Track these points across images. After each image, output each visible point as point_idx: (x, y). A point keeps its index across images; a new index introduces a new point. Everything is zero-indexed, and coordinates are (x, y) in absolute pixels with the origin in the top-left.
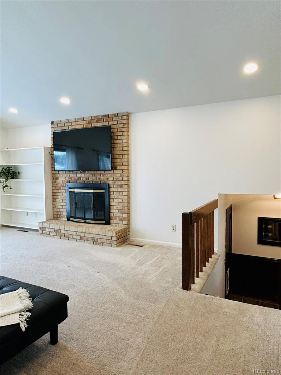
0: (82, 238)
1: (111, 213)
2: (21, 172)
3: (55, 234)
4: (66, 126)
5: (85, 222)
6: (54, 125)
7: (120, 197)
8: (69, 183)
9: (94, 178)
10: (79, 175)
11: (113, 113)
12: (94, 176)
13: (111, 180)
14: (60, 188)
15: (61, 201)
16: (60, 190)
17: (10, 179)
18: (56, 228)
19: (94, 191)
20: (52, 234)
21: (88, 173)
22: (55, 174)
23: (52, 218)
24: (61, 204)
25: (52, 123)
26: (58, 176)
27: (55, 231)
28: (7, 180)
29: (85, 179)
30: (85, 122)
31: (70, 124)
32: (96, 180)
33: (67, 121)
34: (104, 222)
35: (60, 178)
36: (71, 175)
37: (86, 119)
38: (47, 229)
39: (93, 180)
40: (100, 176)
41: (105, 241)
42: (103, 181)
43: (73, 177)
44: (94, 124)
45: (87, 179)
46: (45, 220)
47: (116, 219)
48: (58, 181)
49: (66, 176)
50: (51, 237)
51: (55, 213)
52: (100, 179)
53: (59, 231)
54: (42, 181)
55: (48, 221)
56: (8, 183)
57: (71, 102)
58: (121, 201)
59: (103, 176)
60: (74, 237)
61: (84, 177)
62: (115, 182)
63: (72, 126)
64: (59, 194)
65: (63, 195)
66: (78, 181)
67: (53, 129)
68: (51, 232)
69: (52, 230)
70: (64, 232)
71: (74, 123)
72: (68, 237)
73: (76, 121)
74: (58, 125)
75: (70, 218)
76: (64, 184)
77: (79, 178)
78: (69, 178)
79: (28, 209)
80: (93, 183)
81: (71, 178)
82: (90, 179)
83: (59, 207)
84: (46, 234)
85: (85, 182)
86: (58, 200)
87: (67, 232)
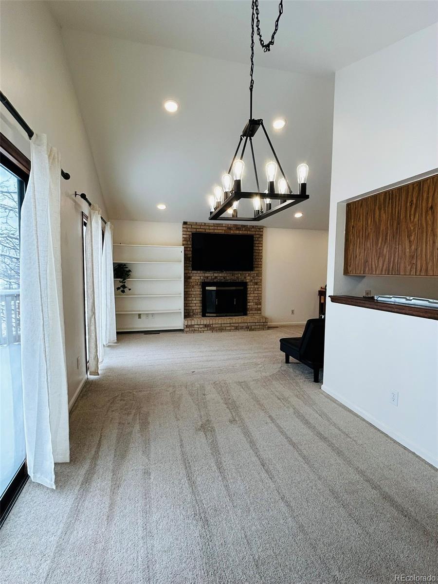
0: (236, 328)
1: (247, 306)
3: (206, 329)
4: (202, 229)
6: (187, 225)
7: (255, 292)
9: (233, 277)
10: (216, 275)
11: (252, 225)
13: (248, 279)
14: (193, 287)
15: (194, 299)
16: (193, 289)
18: (205, 323)
22: (188, 273)
24: (195, 302)
25: (185, 223)
26: (191, 275)
27: (206, 326)
30: (225, 228)
31: (208, 228)
34: (242, 314)
35: (193, 278)
37: (226, 225)
38: (196, 326)
40: (238, 275)
42: (241, 280)
45: (224, 278)
47: (252, 310)
48: (191, 280)
49: (200, 275)
50: (201, 332)
52: (238, 278)
53: (210, 325)
58: (256, 295)
59: (241, 275)
60: (228, 328)
62: (252, 281)
64: (191, 293)
65: (197, 293)
66: (215, 280)
67: (185, 229)
68: (201, 328)
69: (202, 326)
70: (217, 325)
71: (212, 228)
72: (221, 329)
73: (214, 226)
74: (193, 227)
75: (207, 315)
76: (199, 283)
77: (216, 277)
78: (205, 277)
79: (139, 311)
80: (231, 281)
81: (207, 277)
82: (228, 278)
83: (191, 305)
84: (195, 330)
85: (223, 281)
86: (191, 299)
87: (220, 325)
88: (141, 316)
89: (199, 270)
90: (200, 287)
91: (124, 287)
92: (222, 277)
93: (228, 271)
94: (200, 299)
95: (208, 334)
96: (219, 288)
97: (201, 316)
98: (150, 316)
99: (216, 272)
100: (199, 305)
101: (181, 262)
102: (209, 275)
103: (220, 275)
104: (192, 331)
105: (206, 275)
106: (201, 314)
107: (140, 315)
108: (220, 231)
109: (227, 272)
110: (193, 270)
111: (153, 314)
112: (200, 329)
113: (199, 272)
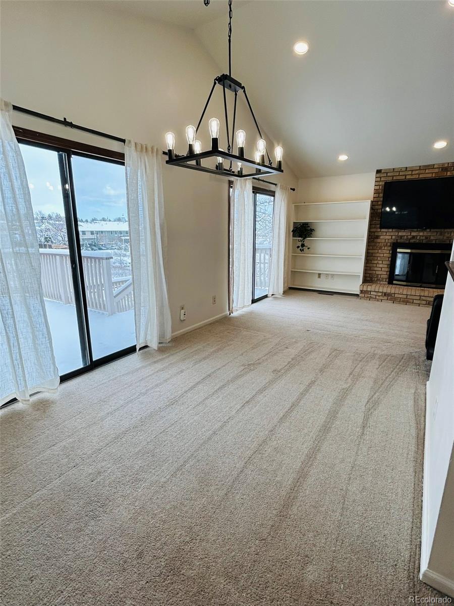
3: (385, 298)
4: (401, 175)
6: (381, 174)
9: (441, 237)
10: (414, 234)
12: (441, 235)
14: (381, 248)
15: (380, 262)
18: (388, 291)
20: (381, 298)
21: (430, 230)
22: (374, 232)
24: (381, 266)
25: (378, 172)
26: (380, 234)
27: (385, 294)
29: (424, 238)
30: (437, 170)
33: (404, 169)
35: (381, 237)
36: (402, 234)
37: (439, 166)
39: (437, 239)
44: (451, 173)
45: (426, 238)
48: (379, 240)
49: (392, 234)
50: (378, 301)
51: (368, 275)
53: (393, 295)
63: (412, 175)
65: (385, 255)
66: (412, 241)
67: (379, 179)
68: (379, 296)
69: (380, 294)
70: (401, 296)
71: (417, 172)
72: (406, 301)
73: (420, 169)
74: (388, 174)
75: (394, 282)
76: (389, 244)
77: (414, 237)
78: (398, 236)
79: (320, 271)
80: (437, 242)
81: (401, 237)
82: (432, 238)
83: (376, 269)
84: (371, 297)
85: (424, 242)
86: (376, 262)
87: (405, 296)
88: (321, 276)
89: (390, 228)
90: (390, 248)
91: (303, 245)
92: (423, 236)
93: (434, 228)
94: (388, 263)
95: (388, 305)
96: (414, 251)
97: (387, 283)
98: (330, 277)
99: (416, 230)
100: (387, 269)
101: (365, 219)
102: (404, 234)
103: (421, 234)
104: (367, 297)
105: (400, 234)
106: (387, 280)
107: (319, 275)
108: (430, 175)
109: (432, 230)
110: (381, 228)
111: (333, 276)
112: (377, 297)
113: (390, 230)
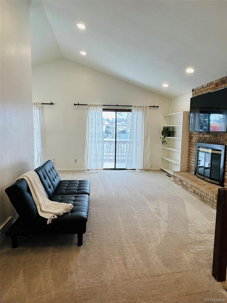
0: (194, 192)
1: (225, 176)
2: (175, 132)
4: (201, 92)
5: (203, 179)
8: (199, 142)
10: (205, 136)
12: (216, 137)
14: (193, 146)
15: (193, 157)
16: (193, 148)
17: (167, 136)
18: (181, 178)
19: (212, 151)
20: (179, 182)
22: (191, 134)
23: (187, 170)
24: (193, 160)
26: (193, 135)
27: (181, 181)
28: (165, 137)
30: (214, 86)
31: (204, 89)
32: (217, 141)
33: (202, 87)
34: (218, 183)
35: (194, 138)
36: (201, 136)
37: (215, 82)
38: (177, 178)
39: (214, 141)
40: (220, 138)
41: (208, 200)
42: (222, 142)
43: (201, 137)
44: (220, 87)
45: (210, 140)
46: (180, 171)
48: (192, 140)
49: (197, 136)
50: (178, 184)
51: (189, 166)
52: (220, 141)
54: (180, 139)
55: (181, 172)
56: (165, 140)
57: (195, 71)
59: (222, 137)
60: (190, 189)
61: (208, 138)
63: (204, 91)
64: (192, 151)
67: (193, 95)
74: (196, 92)
77: (205, 139)
78: (199, 138)
82: (212, 140)
108: (211, 90)
